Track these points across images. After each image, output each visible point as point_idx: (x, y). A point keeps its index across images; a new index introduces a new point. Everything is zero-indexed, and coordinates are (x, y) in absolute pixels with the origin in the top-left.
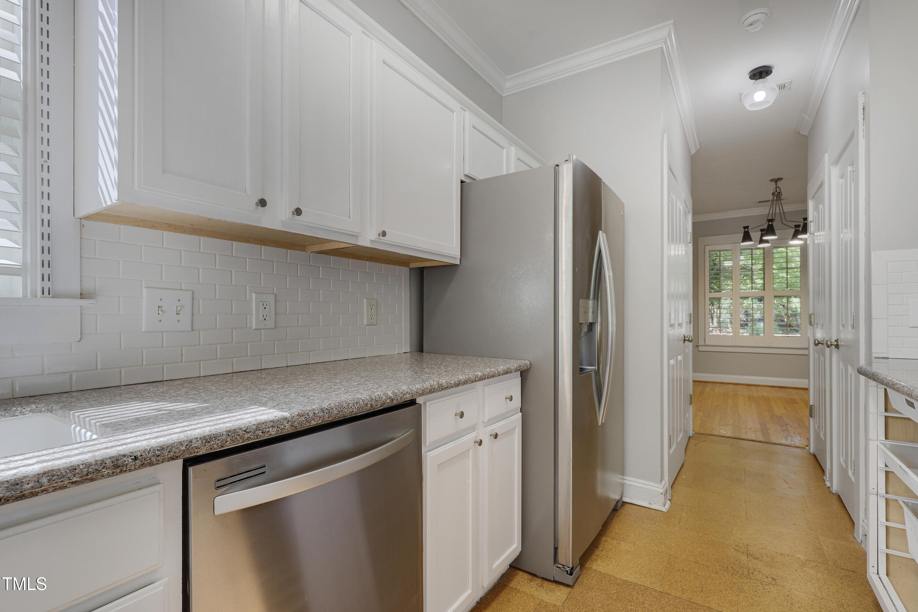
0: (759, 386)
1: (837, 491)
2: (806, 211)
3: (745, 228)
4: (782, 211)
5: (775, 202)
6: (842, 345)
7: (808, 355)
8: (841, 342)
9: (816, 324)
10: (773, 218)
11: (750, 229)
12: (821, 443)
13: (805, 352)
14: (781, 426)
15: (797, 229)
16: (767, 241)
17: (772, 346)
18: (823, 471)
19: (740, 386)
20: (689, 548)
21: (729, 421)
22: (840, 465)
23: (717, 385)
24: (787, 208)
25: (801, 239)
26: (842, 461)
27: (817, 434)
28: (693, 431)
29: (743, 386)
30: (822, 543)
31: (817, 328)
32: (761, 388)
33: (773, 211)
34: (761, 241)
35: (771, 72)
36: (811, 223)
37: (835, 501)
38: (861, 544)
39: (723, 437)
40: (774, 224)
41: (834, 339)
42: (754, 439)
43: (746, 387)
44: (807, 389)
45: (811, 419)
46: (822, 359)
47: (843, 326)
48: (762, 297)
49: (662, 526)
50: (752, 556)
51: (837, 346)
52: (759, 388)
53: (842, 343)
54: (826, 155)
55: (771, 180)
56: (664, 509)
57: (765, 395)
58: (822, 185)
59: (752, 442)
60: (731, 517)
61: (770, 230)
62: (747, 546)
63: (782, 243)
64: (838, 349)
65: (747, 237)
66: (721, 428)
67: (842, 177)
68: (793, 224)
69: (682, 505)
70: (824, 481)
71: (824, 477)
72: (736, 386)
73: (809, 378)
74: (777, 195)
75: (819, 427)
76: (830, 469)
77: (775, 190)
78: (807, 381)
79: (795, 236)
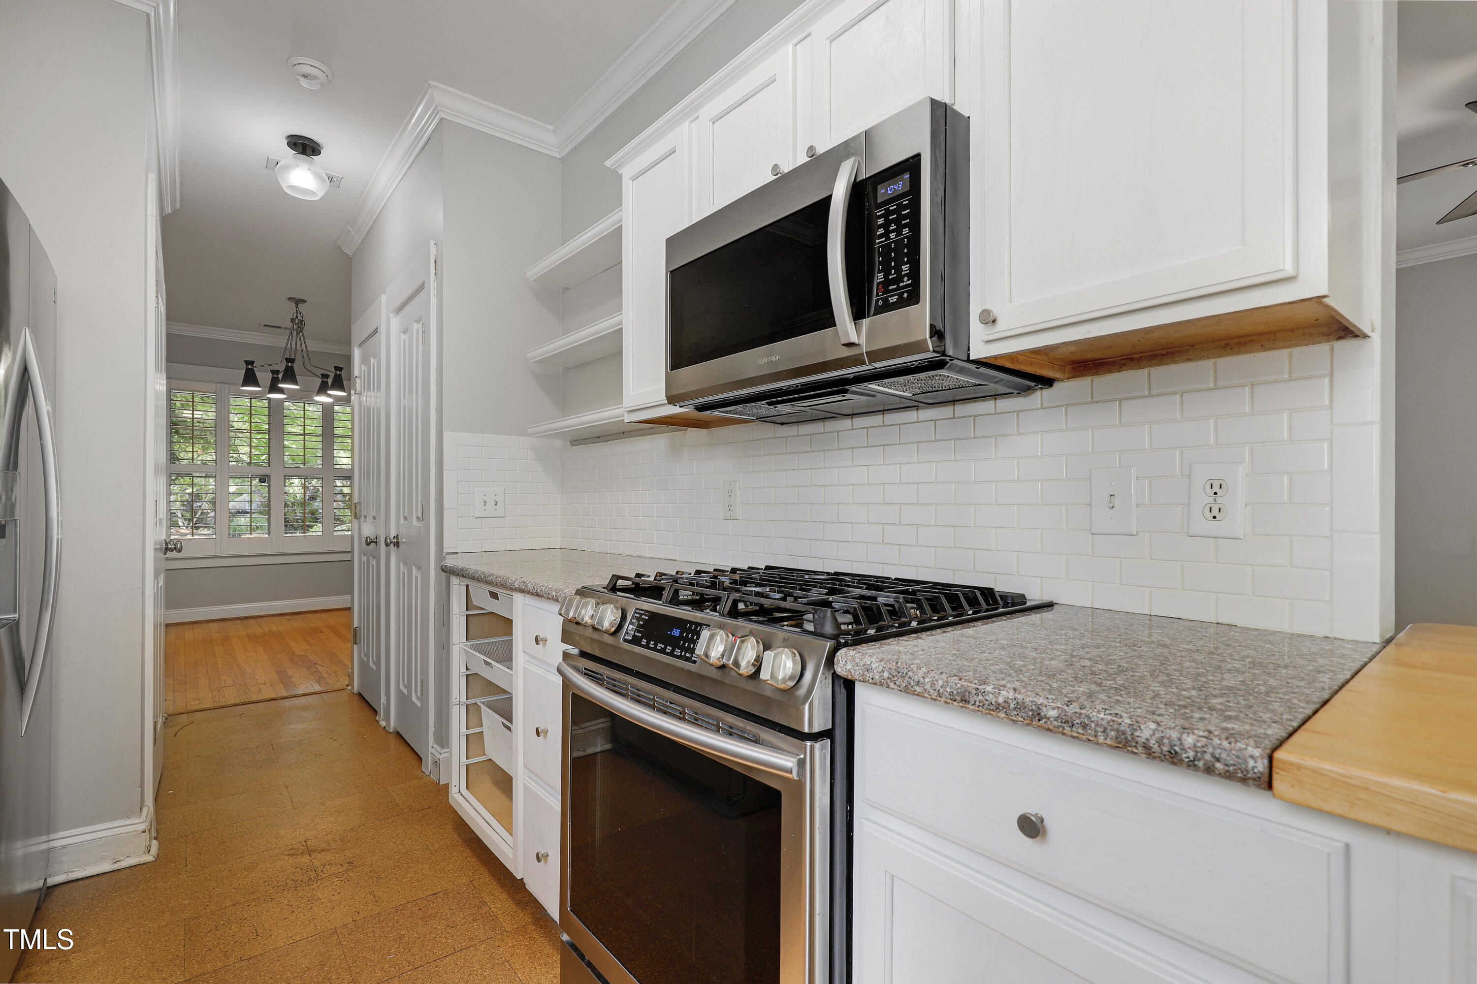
0: (261, 617)
1: (395, 728)
2: (348, 358)
3: (247, 363)
4: (304, 348)
5: (295, 333)
6: (403, 542)
7: (351, 561)
8: (402, 538)
9: (363, 516)
10: (292, 357)
11: (257, 367)
12: (370, 675)
13: (347, 557)
14: (308, 668)
15: (325, 380)
16: (281, 391)
17: (281, 551)
18: (375, 712)
19: (227, 623)
20: (218, 891)
21: (225, 680)
22: (399, 693)
23: (186, 627)
24: (313, 346)
25: (330, 396)
26: (402, 687)
27: (364, 665)
28: (166, 713)
29: (235, 622)
30: (392, 793)
31: (365, 521)
32: (265, 619)
33: (291, 344)
34: (274, 388)
35: (319, 153)
36: (357, 379)
37: (393, 742)
38: (430, 776)
39: (222, 707)
40: (295, 366)
41: (393, 534)
42: (274, 696)
43: (239, 622)
44: (349, 609)
45: (355, 646)
46: (374, 562)
47: (405, 518)
48: (265, 476)
49: (153, 886)
50: (314, 851)
51: (397, 544)
52: (261, 620)
53: (404, 540)
54: (383, 297)
55: (289, 299)
56: (149, 858)
57: (274, 629)
58: (376, 331)
59: (272, 702)
60: (271, 817)
61: (290, 375)
62: (305, 842)
63: (303, 397)
64: (398, 547)
65: (250, 378)
66: (214, 694)
67: (405, 332)
68: (319, 372)
69: (182, 836)
70: (378, 722)
71: (377, 718)
72: (223, 624)
73: (352, 593)
74: (299, 324)
75: (367, 655)
76: (385, 703)
77: (295, 315)
78: (348, 597)
79: (323, 389)
